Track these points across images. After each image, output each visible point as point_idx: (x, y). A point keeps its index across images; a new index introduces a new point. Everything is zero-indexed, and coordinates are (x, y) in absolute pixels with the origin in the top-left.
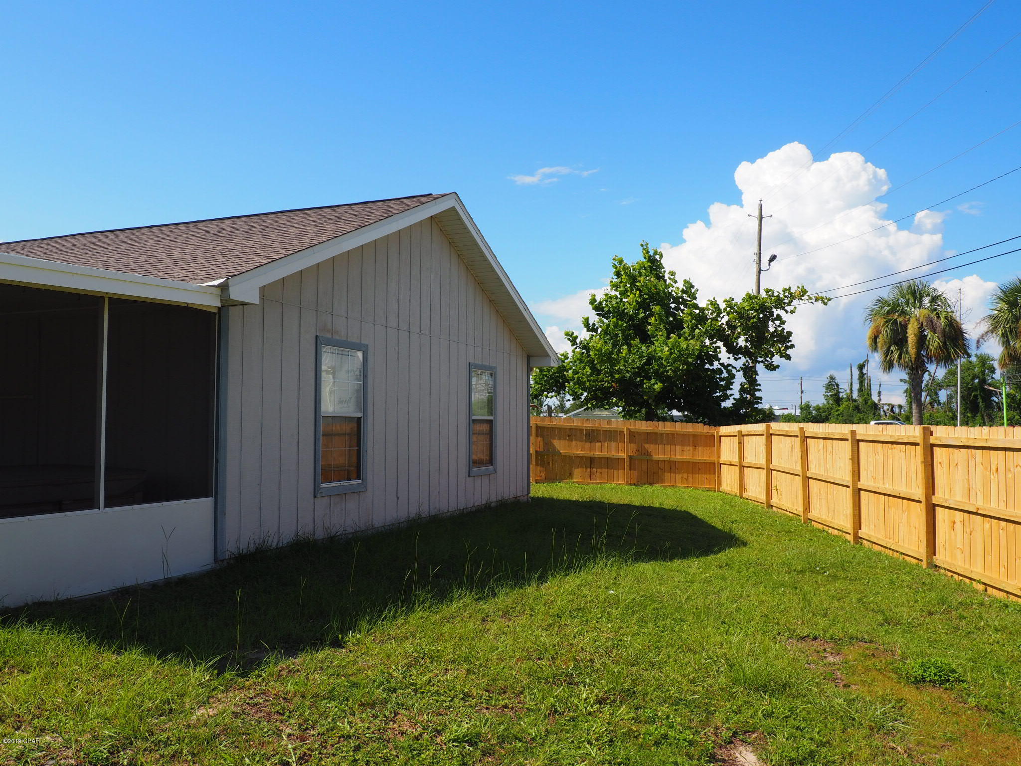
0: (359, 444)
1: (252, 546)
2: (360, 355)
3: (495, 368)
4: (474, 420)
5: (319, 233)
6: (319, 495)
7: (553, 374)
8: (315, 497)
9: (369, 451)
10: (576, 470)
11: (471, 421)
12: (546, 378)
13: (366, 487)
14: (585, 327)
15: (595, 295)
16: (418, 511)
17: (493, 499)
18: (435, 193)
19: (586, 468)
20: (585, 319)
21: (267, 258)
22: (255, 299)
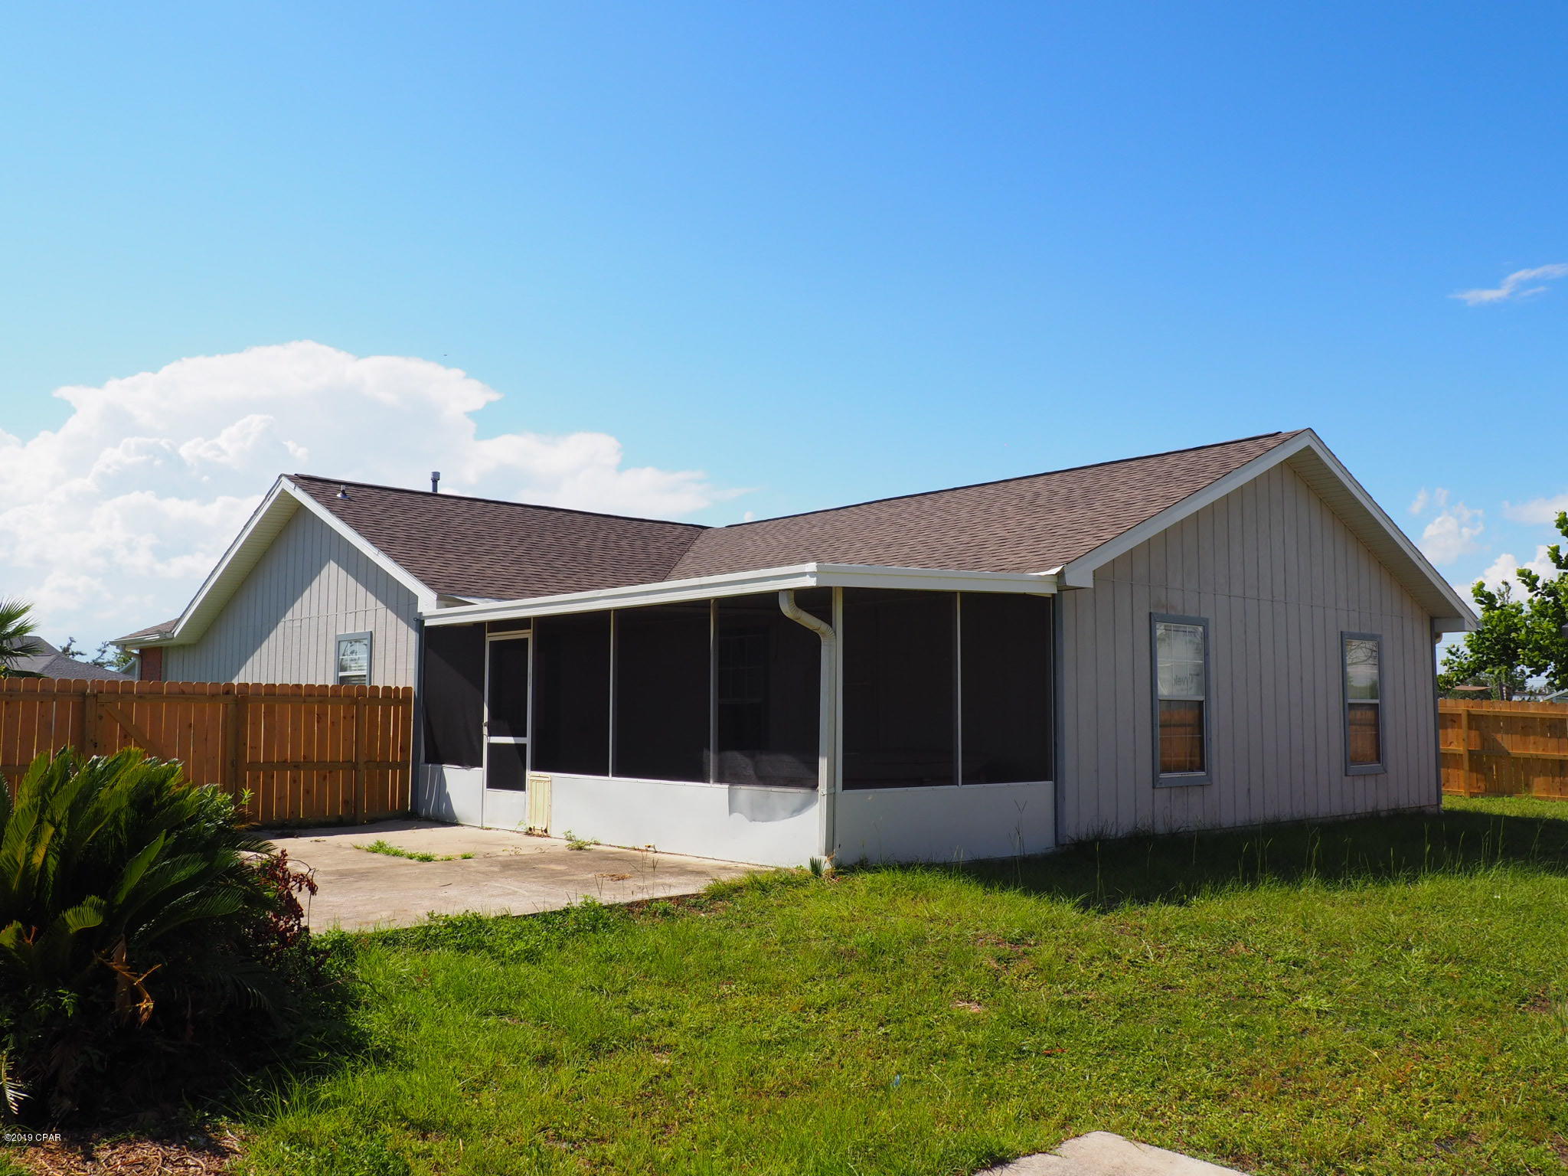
0: (1201, 731)
1: (1091, 833)
2: (1201, 629)
3: (1380, 636)
4: (1350, 705)
5: (1149, 501)
6: (1157, 786)
7: (1498, 637)
8: (1154, 787)
9: (1214, 738)
10: (1536, 780)
11: (1347, 706)
12: (1487, 643)
13: (1211, 780)
14: (1554, 562)
15: (1565, 513)
16: (1277, 812)
17: (1383, 806)
18: (1286, 429)
19: (1553, 777)
20: (1553, 549)
21: (1098, 538)
22: (1089, 583)
